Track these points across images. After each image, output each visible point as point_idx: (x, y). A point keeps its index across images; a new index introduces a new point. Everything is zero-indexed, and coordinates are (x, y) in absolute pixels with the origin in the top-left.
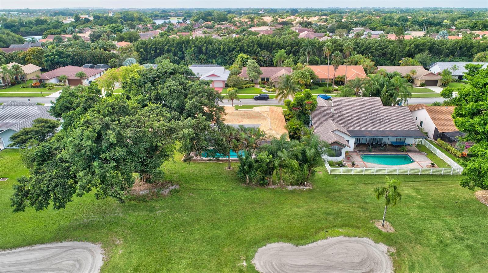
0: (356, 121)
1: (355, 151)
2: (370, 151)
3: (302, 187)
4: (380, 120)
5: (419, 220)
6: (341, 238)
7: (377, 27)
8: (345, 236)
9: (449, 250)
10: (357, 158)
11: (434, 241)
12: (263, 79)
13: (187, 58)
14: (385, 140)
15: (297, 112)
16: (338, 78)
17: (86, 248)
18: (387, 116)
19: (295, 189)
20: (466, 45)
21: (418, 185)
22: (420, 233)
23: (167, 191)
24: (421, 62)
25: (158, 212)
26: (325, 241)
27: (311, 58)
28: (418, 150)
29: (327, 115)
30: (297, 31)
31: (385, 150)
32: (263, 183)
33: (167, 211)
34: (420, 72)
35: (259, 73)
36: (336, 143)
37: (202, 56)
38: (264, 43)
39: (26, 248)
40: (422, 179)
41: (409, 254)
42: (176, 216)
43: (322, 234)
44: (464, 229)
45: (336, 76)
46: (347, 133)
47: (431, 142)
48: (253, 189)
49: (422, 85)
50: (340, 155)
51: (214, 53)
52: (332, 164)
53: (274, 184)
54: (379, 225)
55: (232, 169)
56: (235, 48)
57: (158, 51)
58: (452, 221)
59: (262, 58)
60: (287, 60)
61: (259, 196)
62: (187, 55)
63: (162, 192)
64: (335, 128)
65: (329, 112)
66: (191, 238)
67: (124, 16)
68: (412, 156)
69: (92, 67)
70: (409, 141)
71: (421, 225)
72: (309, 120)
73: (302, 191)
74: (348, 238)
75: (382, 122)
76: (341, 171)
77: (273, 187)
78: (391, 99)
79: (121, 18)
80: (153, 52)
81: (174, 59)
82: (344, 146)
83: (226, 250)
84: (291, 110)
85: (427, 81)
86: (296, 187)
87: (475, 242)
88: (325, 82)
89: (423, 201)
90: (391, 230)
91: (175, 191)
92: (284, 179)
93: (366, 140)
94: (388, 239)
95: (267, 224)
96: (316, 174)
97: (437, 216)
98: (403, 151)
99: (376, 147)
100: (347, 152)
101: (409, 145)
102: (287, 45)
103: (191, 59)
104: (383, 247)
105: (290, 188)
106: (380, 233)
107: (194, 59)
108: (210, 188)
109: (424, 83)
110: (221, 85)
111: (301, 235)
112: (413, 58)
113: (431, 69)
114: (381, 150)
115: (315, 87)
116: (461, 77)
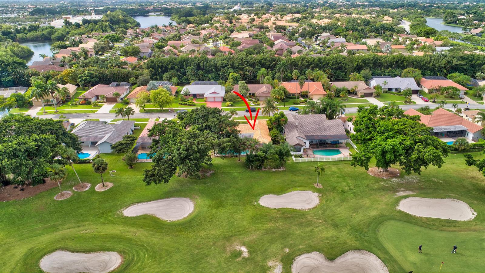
0: (310, 130)
1: (309, 148)
2: (318, 148)
3: (279, 169)
4: (324, 129)
5: (335, 182)
6: (298, 191)
7: (341, 33)
8: (300, 190)
9: (345, 194)
10: (310, 152)
11: (340, 191)
12: (250, 94)
13: (188, 73)
14: (327, 141)
15: (276, 125)
16: (304, 93)
17: (183, 200)
18: (328, 126)
19: (276, 171)
21: (341, 166)
22: (335, 188)
23: (209, 174)
24: (364, 77)
25: (208, 184)
26: (291, 193)
27: (284, 75)
28: (345, 146)
29: (293, 127)
30: (273, 39)
31: (326, 147)
32: (259, 168)
33: (213, 183)
34: (361, 86)
35: (247, 90)
36: (298, 144)
37: (201, 72)
38: (249, 61)
39: (154, 201)
40: (343, 163)
41: (327, 196)
42: (218, 185)
43: (289, 190)
44: (355, 186)
45: (302, 91)
46: (305, 138)
48: (254, 171)
49: (362, 97)
50: (301, 151)
51: (210, 69)
52: (296, 156)
53: (265, 168)
54: (316, 185)
55: (240, 161)
56: (227, 66)
57: (164, 68)
58: (351, 183)
60: (267, 77)
61: (258, 174)
62: (188, 72)
63: (206, 175)
64: (298, 135)
65: (295, 125)
66: (228, 194)
67: (111, 19)
68: (341, 150)
69: (117, 85)
70: (340, 141)
71: (336, 185)
72: (283, 129)
73: (280, 171)
74: (301, 191)
75: (325, 130)
76: (300, 160)
77: (265, 170)
78: (333, 114)
79: (108, 21)
80: (160, 69)
81: (178, 74)
82: (302, 146)
83: (246, 198)
84: (272, 124)
85: (365, 94)
86: (277, 169)
87: (358, 191)
88: (294, 95)
89: (340, 174)
90: (321, 187)
91: (213, 173)
92: (270, 166)
93: (316, 141)
94: (319, 191)
95: (263, 187)
96: (287, 162)
97: (344, 180)
98: (337, 147)
99: (322, 145)
100: (304, 149)
101: (341, 143)
103: (192, 75)
104: (316, 194)
105: (274, 170)
106: (316, 188)
107: (194, 75)
108: (231, 172)
109: (363, 94)
110: (220, 100)
111: (280, 191)
112: (359, 73)
113: (371, 82)
114: (324, 147)
115: (287, 100)
116: (390, 89)
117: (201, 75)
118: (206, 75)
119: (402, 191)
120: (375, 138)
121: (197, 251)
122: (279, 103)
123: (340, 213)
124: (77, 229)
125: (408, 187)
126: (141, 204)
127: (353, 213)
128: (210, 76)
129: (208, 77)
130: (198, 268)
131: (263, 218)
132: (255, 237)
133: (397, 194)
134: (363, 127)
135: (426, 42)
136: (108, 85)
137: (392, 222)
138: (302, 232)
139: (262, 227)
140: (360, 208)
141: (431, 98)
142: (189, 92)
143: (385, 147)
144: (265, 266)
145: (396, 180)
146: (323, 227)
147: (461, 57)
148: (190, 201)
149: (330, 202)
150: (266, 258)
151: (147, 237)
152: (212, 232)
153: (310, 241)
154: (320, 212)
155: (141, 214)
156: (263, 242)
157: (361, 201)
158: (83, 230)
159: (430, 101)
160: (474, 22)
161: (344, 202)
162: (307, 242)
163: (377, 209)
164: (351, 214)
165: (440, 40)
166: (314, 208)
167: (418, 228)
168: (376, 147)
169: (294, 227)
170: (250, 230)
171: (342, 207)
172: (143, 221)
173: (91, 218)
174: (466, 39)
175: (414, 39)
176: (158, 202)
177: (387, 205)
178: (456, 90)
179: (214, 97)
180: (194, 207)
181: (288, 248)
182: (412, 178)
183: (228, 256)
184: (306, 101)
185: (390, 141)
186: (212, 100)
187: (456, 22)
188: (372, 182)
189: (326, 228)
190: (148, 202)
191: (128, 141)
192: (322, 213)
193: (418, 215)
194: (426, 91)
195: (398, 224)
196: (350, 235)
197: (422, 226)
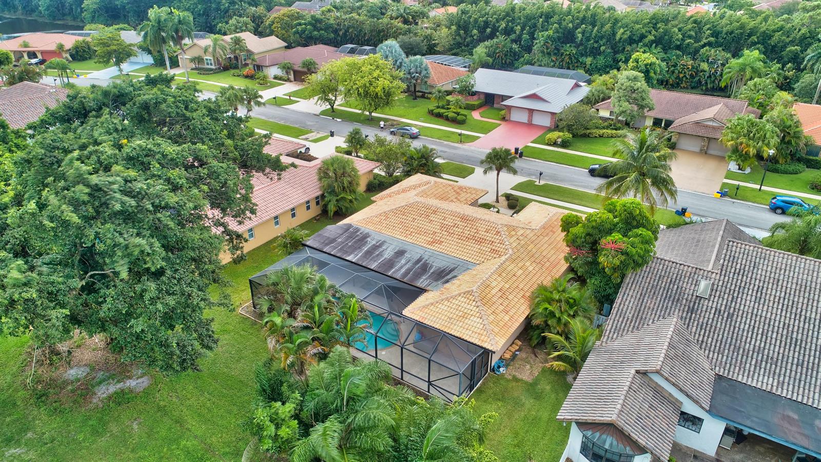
23: (114, 389)
25: (11, 452)
29: (675, 297)
36: (610, 427)
37: (569, 49)
38: (725, 30)
46: (707, 392)
51: (596, 45)
57: (488, 30)
59: (705, 66)
63: (100, 388)
65: (689, 289)
69: (352, 51)
81: (511, 48)
102: (788, 40)
103: (543, 52)
107: (549, 54)
110: (546, 122)
115: (792, 168)
122: (748, 170)
136: (336, 49)
186: (523, 118)
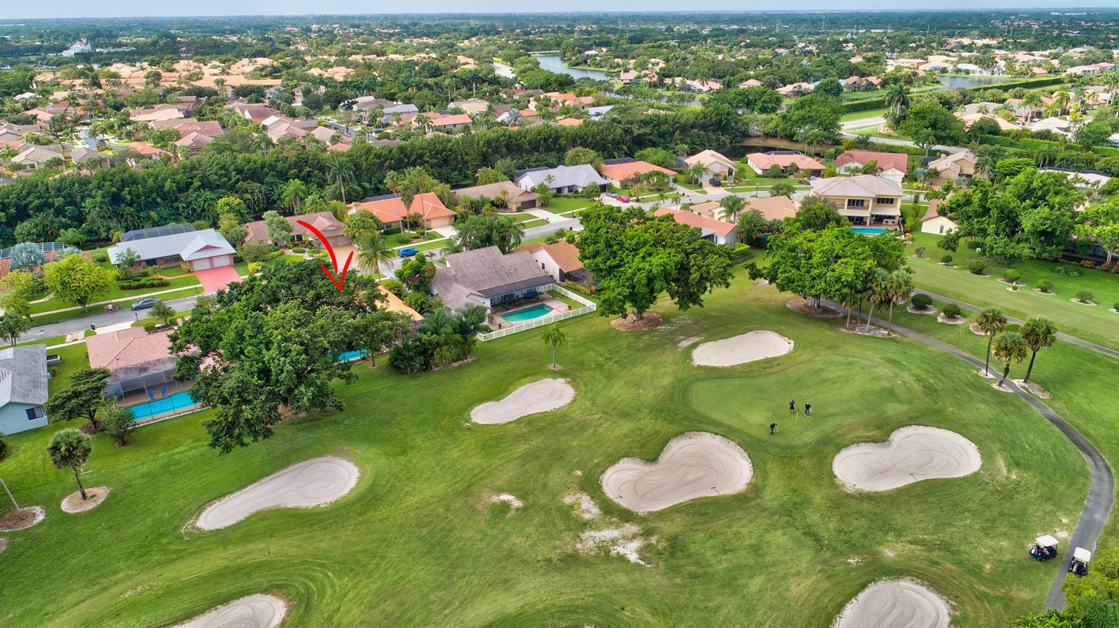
0: (482, 278)
1: (494, 313)
2: (508, 310)
3: (466, 361)
4: (506, 272)
5: (578, 355)
6: (528, 385)
8: (530, 383)
9: (605, 367)
10: (499, 319)
11: (593, 365)
12: (293, 238)
14: (516, 293)
16: (411, 218)
18: (509, 267)
19: (461, 365)
20: (551, 135)
22: (582, 363)
24: (505, 173)
25: (346, 423)
26: (518, 391)
27: (347, 187)
28: (551, 296)
29: (449, 279)
30: (249, 117)
31: (521, 305)
32: (426, 367)
33: (353, 419)
34: (510, 190)
35: (286, 229)
36: (476, 308)
37: (126, 209)
38: (246, 168)
40: (566, 323)
41: (580, 379)
42: (368, 419)
43: (512, 387)
44: (610, 352)
46: (481, 294)
47: (559, 285)
48: (419, 377)
49: (519, 210)
50: (485, 320)
53: (438, 365)
54: (551, 367)
55: (383, 363)
56: (192, 183)
58: (600, 349)
59: (249, 196)
60: (310, 197)
61: (430, 381)
64: (468, 292)
65: (450, 274)
66: (404, 427)
68: (548, 304)
70: (541, 289)
71: (580, 358)
72: (431, 290)
73: (468, 364)
74: (533, 384)
75: (509, 274)
76: (493, 336)
77: (438, 369)
82: (485, 309)
83: (443, 424)
85: (523, 203)
86: (460, 362)
87: (620, 358)
88: (392, 227)
90: (562, 368)
92: (445, 358)
93: (499, 298)
94: (562, 374)
95: (461, 396)
96: (472, 346)
97: (589, 349)
98: (538, 302)
99: (511, 304)
100: (488, 315)
101: (541, 293)
103: (103, 217)
104: (561, 381)
105: (454, 365)
106: (555, 372)
107: (109, 217)
108: (374, 389)
109: (520, 205)
110: (227, 262)
111: (497, 392)
112: (493, 168)
113: (520, 182)
114: (516, 306)
116: (559, 190)
117: (129, 217)
118: (142, 214)
119: (683, 340)
120: (626, 260)
121: (425, 531)
123: (619, 396)
124: (105, 595)
125: (687, 332)
126: (226, 498)
127: (637, 389)
128: (153, 214)
129: (149, 218)
130: (451, 553)
131: (501, 443)
132: (510, 474)
133: (680, 345)
134: (601, 245)
135: (565, 101)
137: (700, 384)
138: (581, 441)
139: (511, 455)
140: (642, 379)
141: (631, 196)
142: (139, 257)
143: (651, 271)
144: (562, 506)
145: (663, 327)
146: (609, 423)
147: (641, 122)
148: (336, 458)
149: (592, 385)
150: (555, 495)
151: (299, 546)
152: (428, 493)
153: (604, 448)
154: (588, 403)
155: (247, 514)
156: (531, 476)
157: (635, 370)
158: (126, 591)
159: (632, 201)
160: (616, 60)
161: (611, 379)
162: (600, 452)
163: (666, 373)
164: (636, 392)
165: (585, 96)
166: (573, 401)
167: (738, 382)
168: (635, 275)
169: (565, 438)
170: (493, 466)
171: (616, 387)
172: (261, 524)
173: (121, 565)
174: (625, 92)
175: (542, 97)
176: (265, 482)
177: (676, 364)
178: (664, 175)
179: (211, 258)
180: (356, 465)
181: (579, 469)
182: (683, 320)
183: (488, 517)
184: (423, 234)
185: (655, 260)
186: (207, 265)
187: (586, 62)
188: (631, 339)
189: (614, 423)
190: (240, 488)
191: (93, 382)
192: (593, 405)
193: (727, 365)
194: (617, 184)
195: (708, 384)
196: (656, 420)
197: (740, 377)
